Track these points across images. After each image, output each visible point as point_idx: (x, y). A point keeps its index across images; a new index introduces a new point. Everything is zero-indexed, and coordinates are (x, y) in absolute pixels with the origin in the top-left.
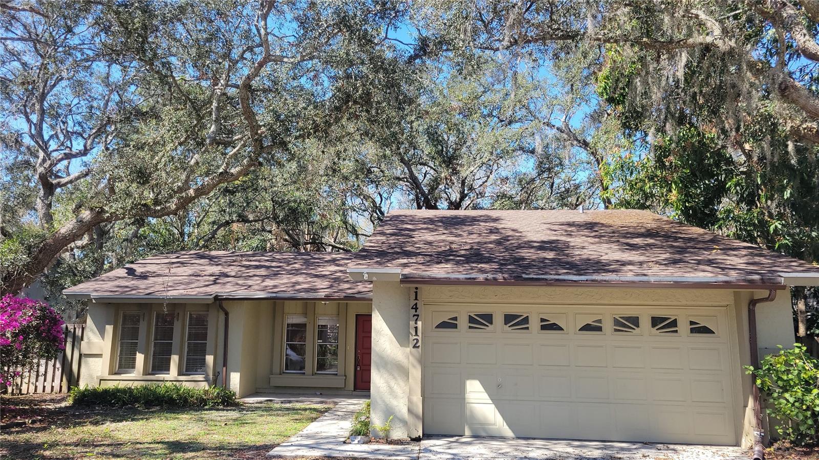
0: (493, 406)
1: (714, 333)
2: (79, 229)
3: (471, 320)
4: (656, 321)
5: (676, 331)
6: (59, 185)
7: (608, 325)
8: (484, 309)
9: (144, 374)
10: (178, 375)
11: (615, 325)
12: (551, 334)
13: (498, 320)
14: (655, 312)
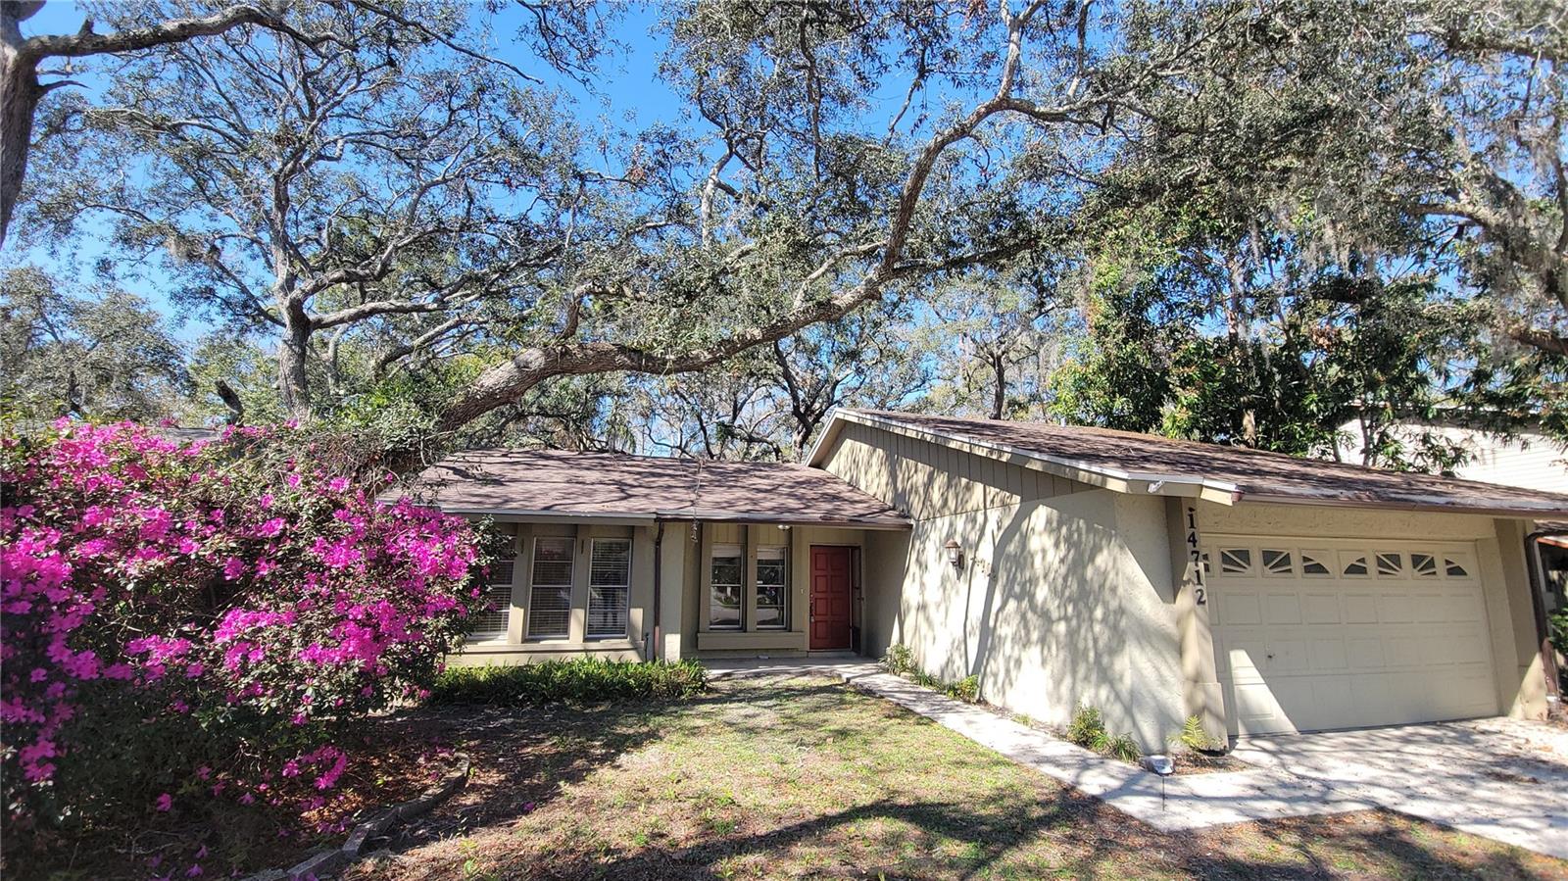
0: (1266, 686)
1: (1465, 574)
2: (521, 381)
3: (1225, 558)
4: (1416, 560)
5: (1434, 573)
6: (319, 324)
7: (1372, 566)
8: (1240, 543)
9: (525, 641)
10: (586, 640)
11: (1379, 565)
12: (1316, 579)
13: (1256, 558)
14: (1419, 549)
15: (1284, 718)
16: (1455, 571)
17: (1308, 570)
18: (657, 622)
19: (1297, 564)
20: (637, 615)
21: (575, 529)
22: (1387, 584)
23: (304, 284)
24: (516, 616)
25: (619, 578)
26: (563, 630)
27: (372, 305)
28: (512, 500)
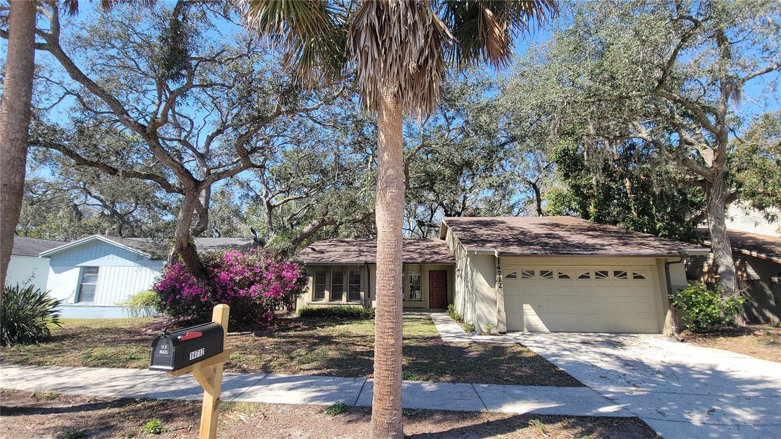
0: (537, 316)
1: (645, 278)
3: (523, 274)
4: (616, 273)
5: (626, 278)
6: (274, 206)
7: (592, 275)
8: (530, 268)
9: (330, 301)
10: (347, 301)
11: (596, 275)
12: (564, 280)
13: (537, 273)
14: (618, 269)
15: (545, 327)
16: (637, 277)
17: (560, 277)
18: (369, 297)
19: (556, 275)
20: (362, 294)
21: (343, 267)
22: (600, 282)
23: (270, 196)
24: (327, 294)
25: (358, 282)
26: (341, 298)
27: (288, 198)
28: (324, 258)
